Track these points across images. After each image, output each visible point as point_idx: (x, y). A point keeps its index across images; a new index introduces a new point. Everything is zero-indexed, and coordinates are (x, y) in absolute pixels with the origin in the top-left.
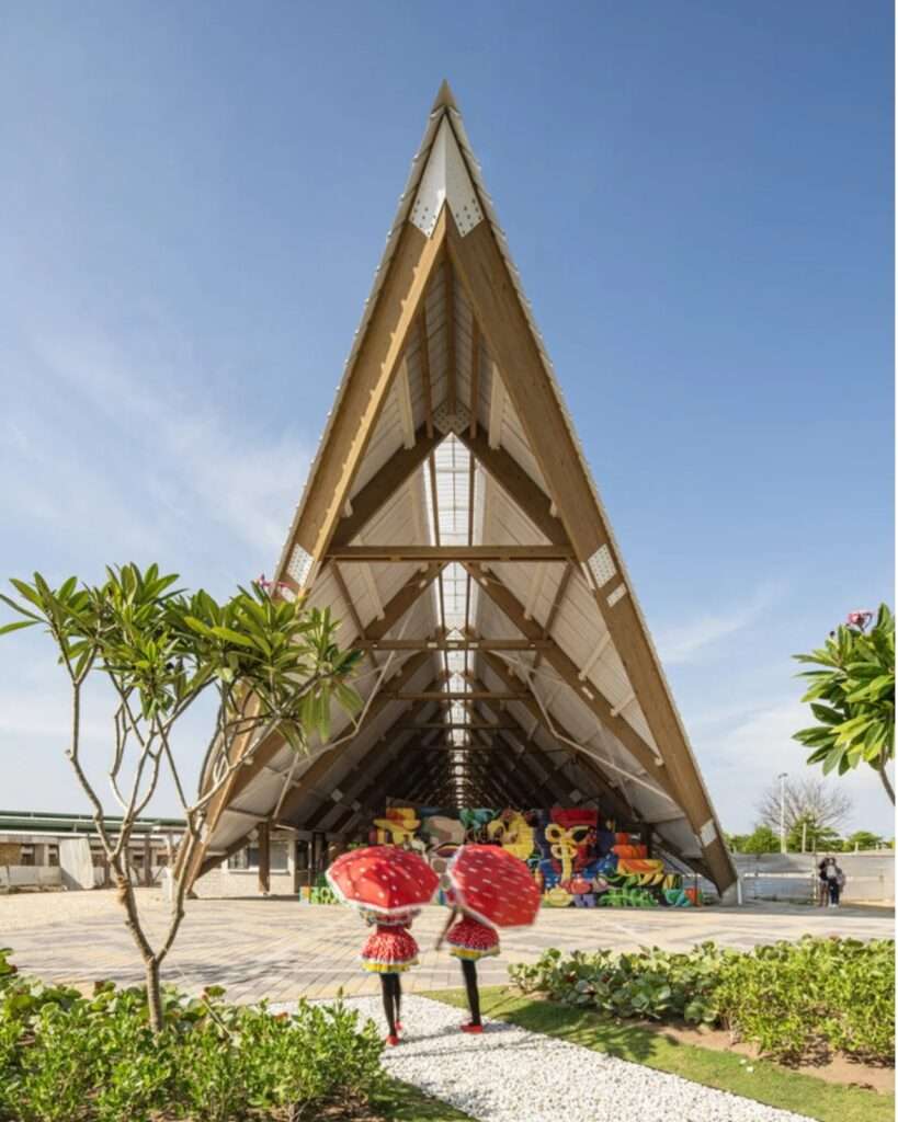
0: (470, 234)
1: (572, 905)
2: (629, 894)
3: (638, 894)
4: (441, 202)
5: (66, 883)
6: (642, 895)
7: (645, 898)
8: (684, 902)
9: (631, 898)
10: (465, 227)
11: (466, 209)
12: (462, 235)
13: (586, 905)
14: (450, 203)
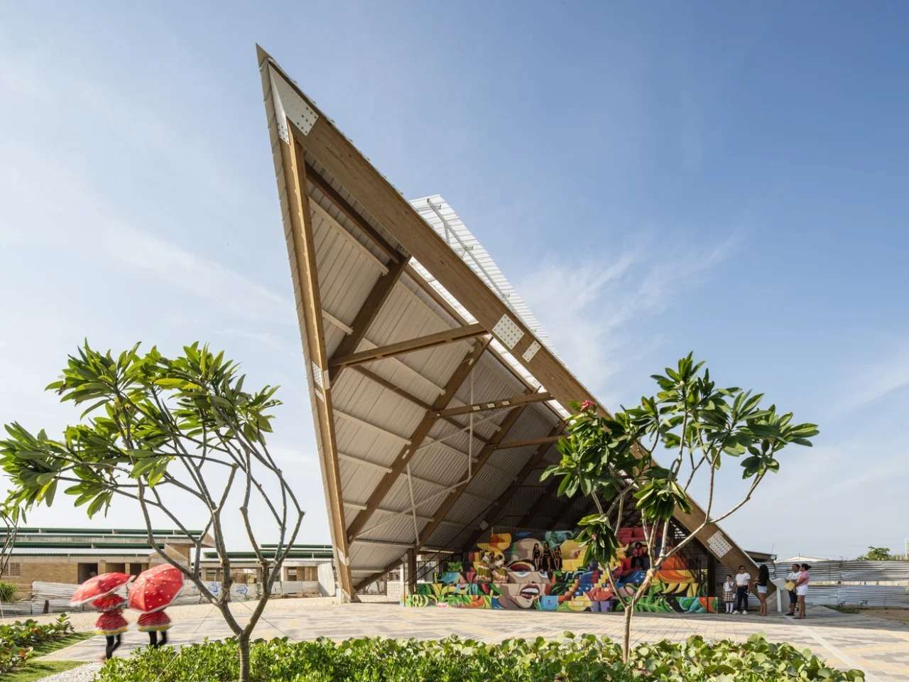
0: (311, 131)
1: (588, 610)
2: (644, 602)
3: (653, 601)
4: (285, 119)
5: (320, 591)
6: (657, 602)
7: (659, 605)
8: (698, 608)
9: (647, 605)
10: (306, 128)
11: (303, 116)
12: (306, 135)
13: (599, 610)
14: (289, 117)
